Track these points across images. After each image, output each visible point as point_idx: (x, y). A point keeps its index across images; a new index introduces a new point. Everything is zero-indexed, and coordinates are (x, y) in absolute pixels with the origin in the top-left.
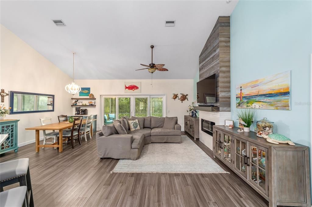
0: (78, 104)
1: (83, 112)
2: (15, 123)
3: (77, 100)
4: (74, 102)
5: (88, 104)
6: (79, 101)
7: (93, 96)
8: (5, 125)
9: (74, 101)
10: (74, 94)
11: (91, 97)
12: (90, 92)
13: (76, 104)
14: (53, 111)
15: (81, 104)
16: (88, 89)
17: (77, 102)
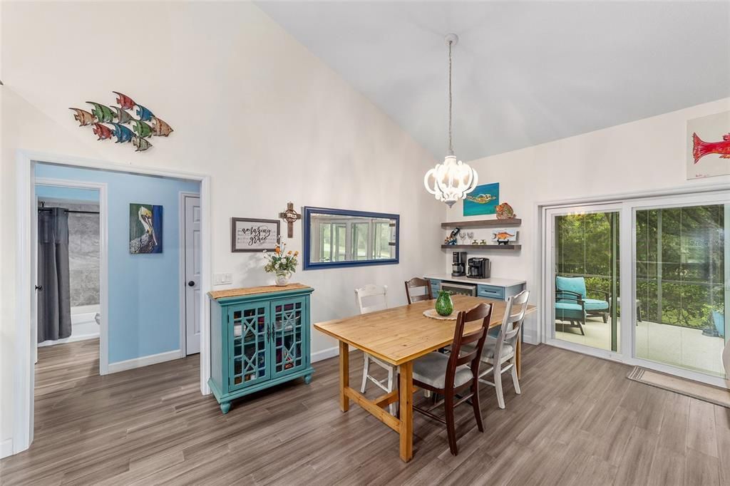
0: (460, 242)
1: (477, 267)
2: (304, 298)
3: (458, 227)
4: (449, 236)
5: (490, 241)
6: (462, 231)
7: (510, 210)
8: (282, 303)
9: (448, 233)
10: (451, 199)
11: (504, 217)
12: (498, 199)
13: (455, 241)
14: (396, 261)
15: (468, 242)
16: (493, 189)
17: (458, 237)
